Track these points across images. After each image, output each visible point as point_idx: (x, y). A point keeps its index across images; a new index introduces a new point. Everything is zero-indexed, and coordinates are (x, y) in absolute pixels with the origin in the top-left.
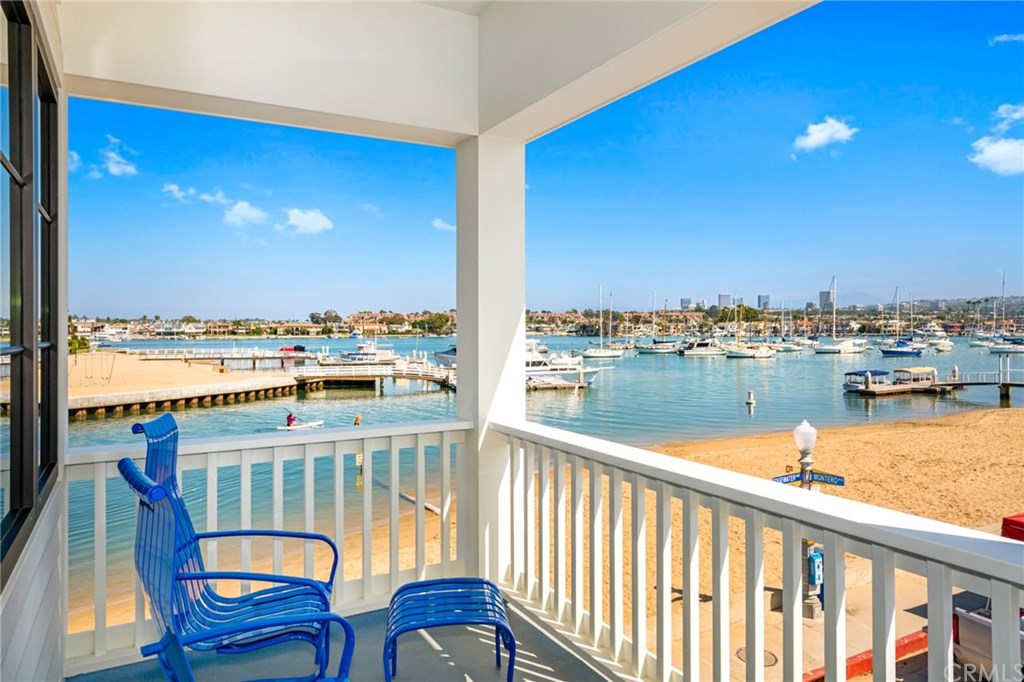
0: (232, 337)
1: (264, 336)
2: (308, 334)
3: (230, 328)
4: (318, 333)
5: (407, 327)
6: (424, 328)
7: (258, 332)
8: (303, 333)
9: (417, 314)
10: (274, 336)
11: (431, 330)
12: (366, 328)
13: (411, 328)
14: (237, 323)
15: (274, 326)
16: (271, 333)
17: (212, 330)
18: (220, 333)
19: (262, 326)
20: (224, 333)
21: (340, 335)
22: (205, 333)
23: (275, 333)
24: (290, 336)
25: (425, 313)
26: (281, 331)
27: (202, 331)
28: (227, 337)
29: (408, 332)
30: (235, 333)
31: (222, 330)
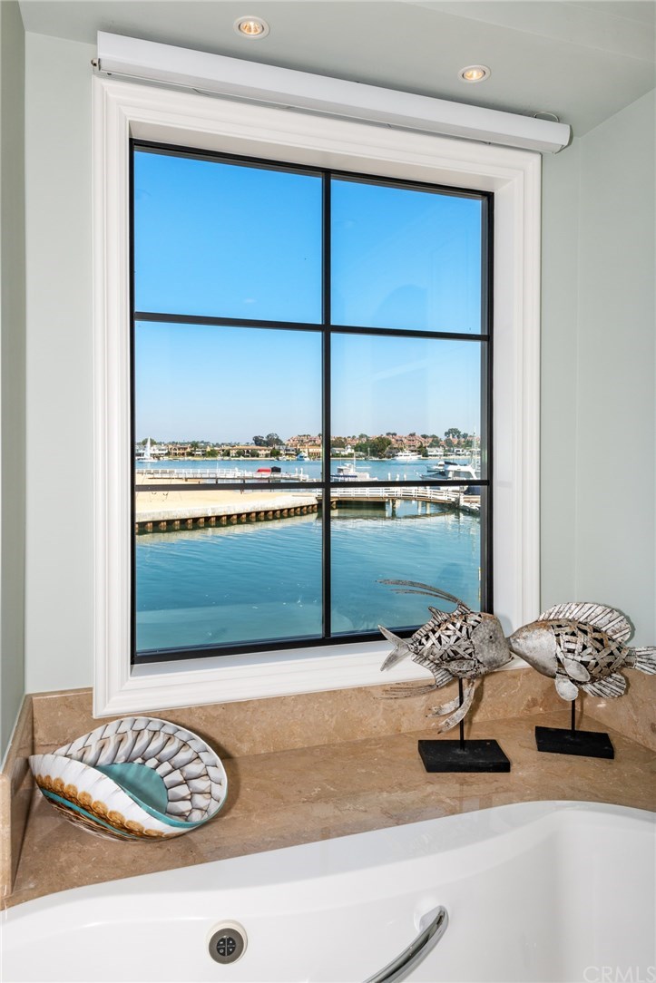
0: (190, 458)
1: (219, 458)
2: (258, 456)
3: (189, 450)
4: (267, 456)
5: (349, 451)
6: (366, 451)
7: (213, 454)
8: (253, 456)
9: (354, 437)
10: (227, 458)
11: (374, 453)
12: (311, 450)
13: (353, 451)
14: (195, 445)
15: (227, 448)
16: (224, 455)
17: (173, 452)
18: (180, 454)
19: (216, 448)
20: (183, 454)
21: (287, 457)
22: (166, 454)
23: (228, 454)
24: (242, 458)
25: (362, 436)
26: (233, 452)
27: (164, 452)
28: (186, 458)
29: (351, 455)
30: (193, 455)
31: (181, 452)
